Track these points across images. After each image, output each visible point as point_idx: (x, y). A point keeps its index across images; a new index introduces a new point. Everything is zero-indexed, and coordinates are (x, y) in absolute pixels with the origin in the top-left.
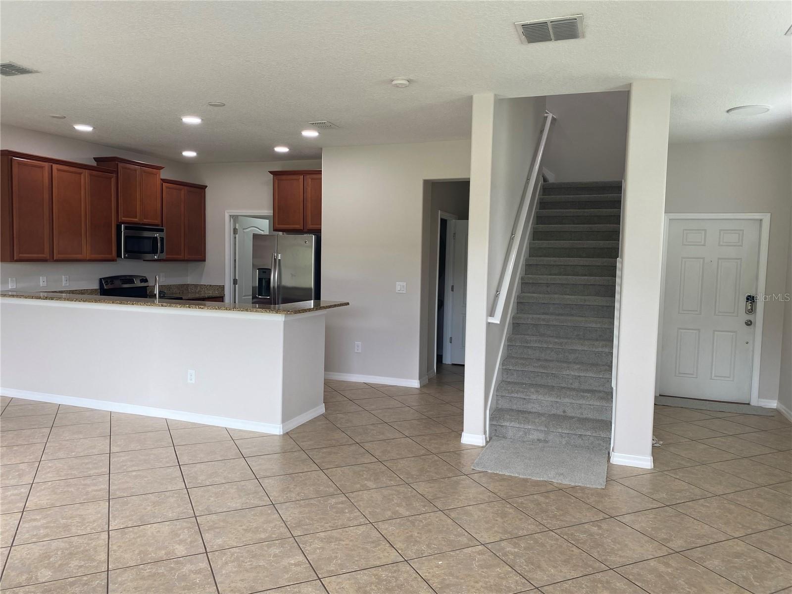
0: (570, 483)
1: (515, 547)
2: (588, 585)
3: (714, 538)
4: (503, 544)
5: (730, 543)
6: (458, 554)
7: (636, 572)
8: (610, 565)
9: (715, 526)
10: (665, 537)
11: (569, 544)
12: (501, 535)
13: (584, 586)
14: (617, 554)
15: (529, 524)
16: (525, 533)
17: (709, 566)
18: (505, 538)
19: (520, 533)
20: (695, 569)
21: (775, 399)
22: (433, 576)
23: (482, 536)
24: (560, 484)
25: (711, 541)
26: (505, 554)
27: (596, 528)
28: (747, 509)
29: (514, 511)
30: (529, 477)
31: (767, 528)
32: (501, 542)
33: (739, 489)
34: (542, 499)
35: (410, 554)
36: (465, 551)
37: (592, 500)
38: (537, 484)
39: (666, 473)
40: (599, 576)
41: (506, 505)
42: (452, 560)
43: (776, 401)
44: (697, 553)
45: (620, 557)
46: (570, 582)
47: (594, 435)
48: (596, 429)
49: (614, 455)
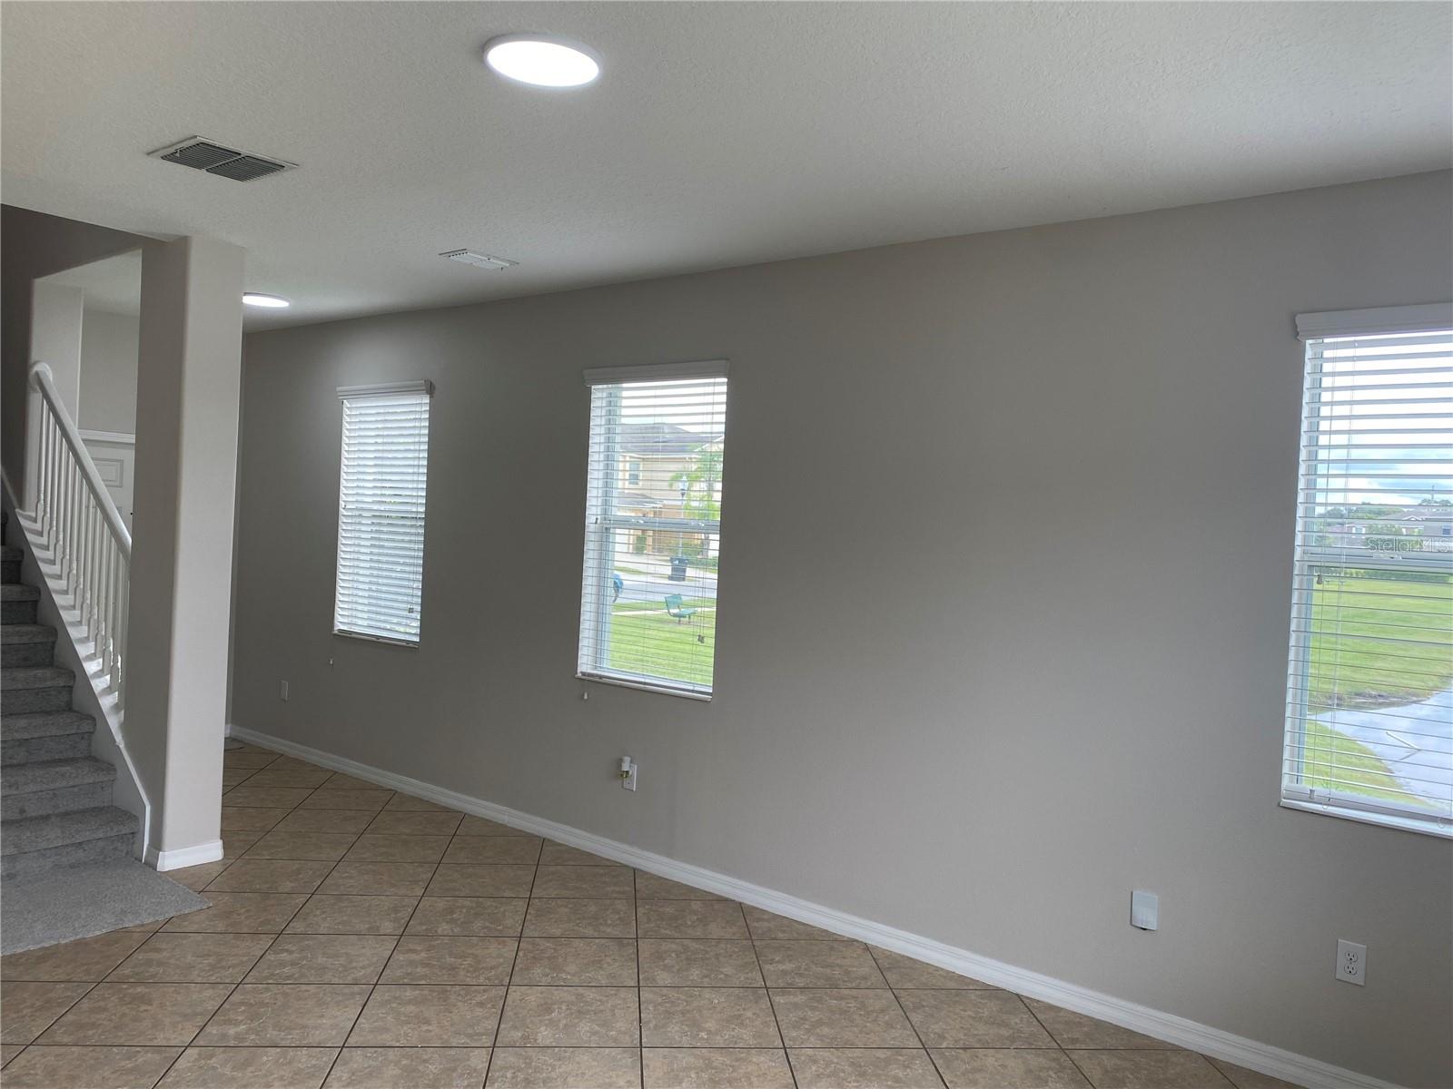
0: (155, 918)
12: (189, 1023)
13: (382, 1014)
14: (355, 967)
15: (198, 993)
16: (213, 1003)
17: (446, 933)
18: (202, 1024)
19: (209, 1007)
20: (439, 942)
23: (164, 1038)
24: (143, 925)
25: (409, 910)
26: (239, 1039)
28: (388, 864)
30: (78, 937)
31: (429, 874)
32: (207, 1030)
33: (346, 846)
34: (155, 956)
38: (107, 940)
39: (246, 857)
40: (376, 997)
41: (118, 987)
44: (417, 928)
45: (362, 967)
46: (362, 1020)
47: (109, 834)
48: (112, 824)
49: (164, 856)
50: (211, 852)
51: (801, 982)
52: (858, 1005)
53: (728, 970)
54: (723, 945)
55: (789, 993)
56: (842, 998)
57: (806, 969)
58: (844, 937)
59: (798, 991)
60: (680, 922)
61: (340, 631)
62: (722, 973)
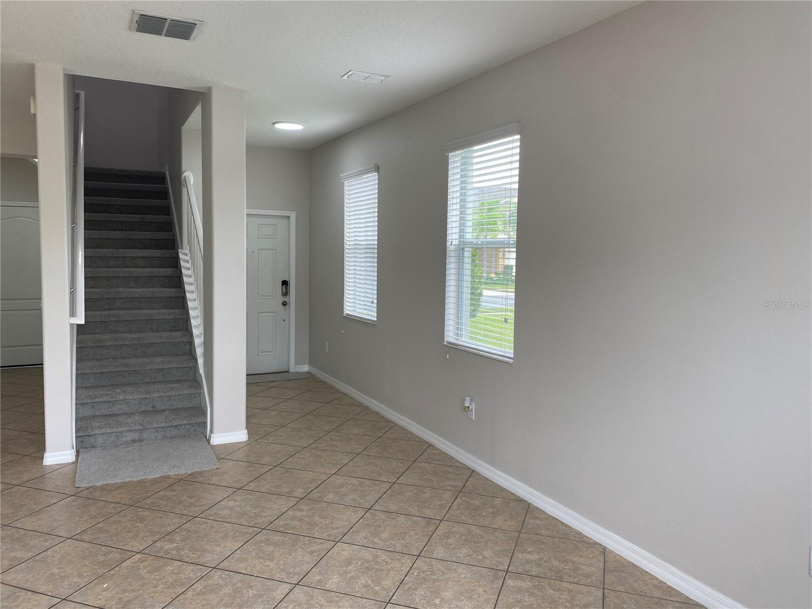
0: (187, 472)
1: (172, 543)
2: (254, 548)
3: (320, 480)
4: (158, 544)
5: (332, 479)
6: (119, 571)
7: (282, 524)
8: (261, 526)
9: (316, 471)
10: (288, 490)
11: (219, 522)
12: (151, 538)
13: (251, 550)
14: (261, 516)
15: (171, 519)
16: (173, 527)
17: (328, 500)
18: (157, 539)
19: (169, 529)
20: (320, 506)
21: (306, 364)
22: (106, 601)
23: (132, 545)
24: (178, 475)
25: (319, 482)
26: (167, 552)
27: (233, 502)
28: (330, 452)
29: (150, 513)
30: (144, 478)
31: (348, 461)
32: (156, 544)
33: (316, 439)
34: (170, 494)
35: (64, 591)
36: (124, 565)
37: (215, 480)
38: (155, 482)
39: (259, 440)
40: (257, 538)
41: (137, 510)
42: (116, 578)
43: (307, 366)
44: (315, 495)
45: (264, 517)
46: (238, 552)
47: (189, 422)
48: (191, 417)
49: (213, 436)
50: (241, 436)
51: (535, 571)
52: (568, 598)
53: (487, 553)
54: (496, 534)
55: (521, 579)
56: (559, 590)
57: (546, 562)
58: (591, 539)
59: (529, 578)
60: (478, 512)
61: (347, 314)
62: (482, 554)
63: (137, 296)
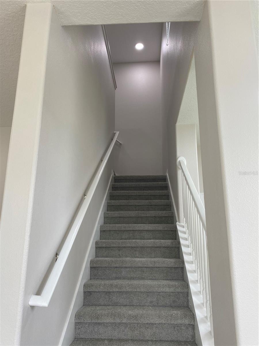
63: (140, 265)
